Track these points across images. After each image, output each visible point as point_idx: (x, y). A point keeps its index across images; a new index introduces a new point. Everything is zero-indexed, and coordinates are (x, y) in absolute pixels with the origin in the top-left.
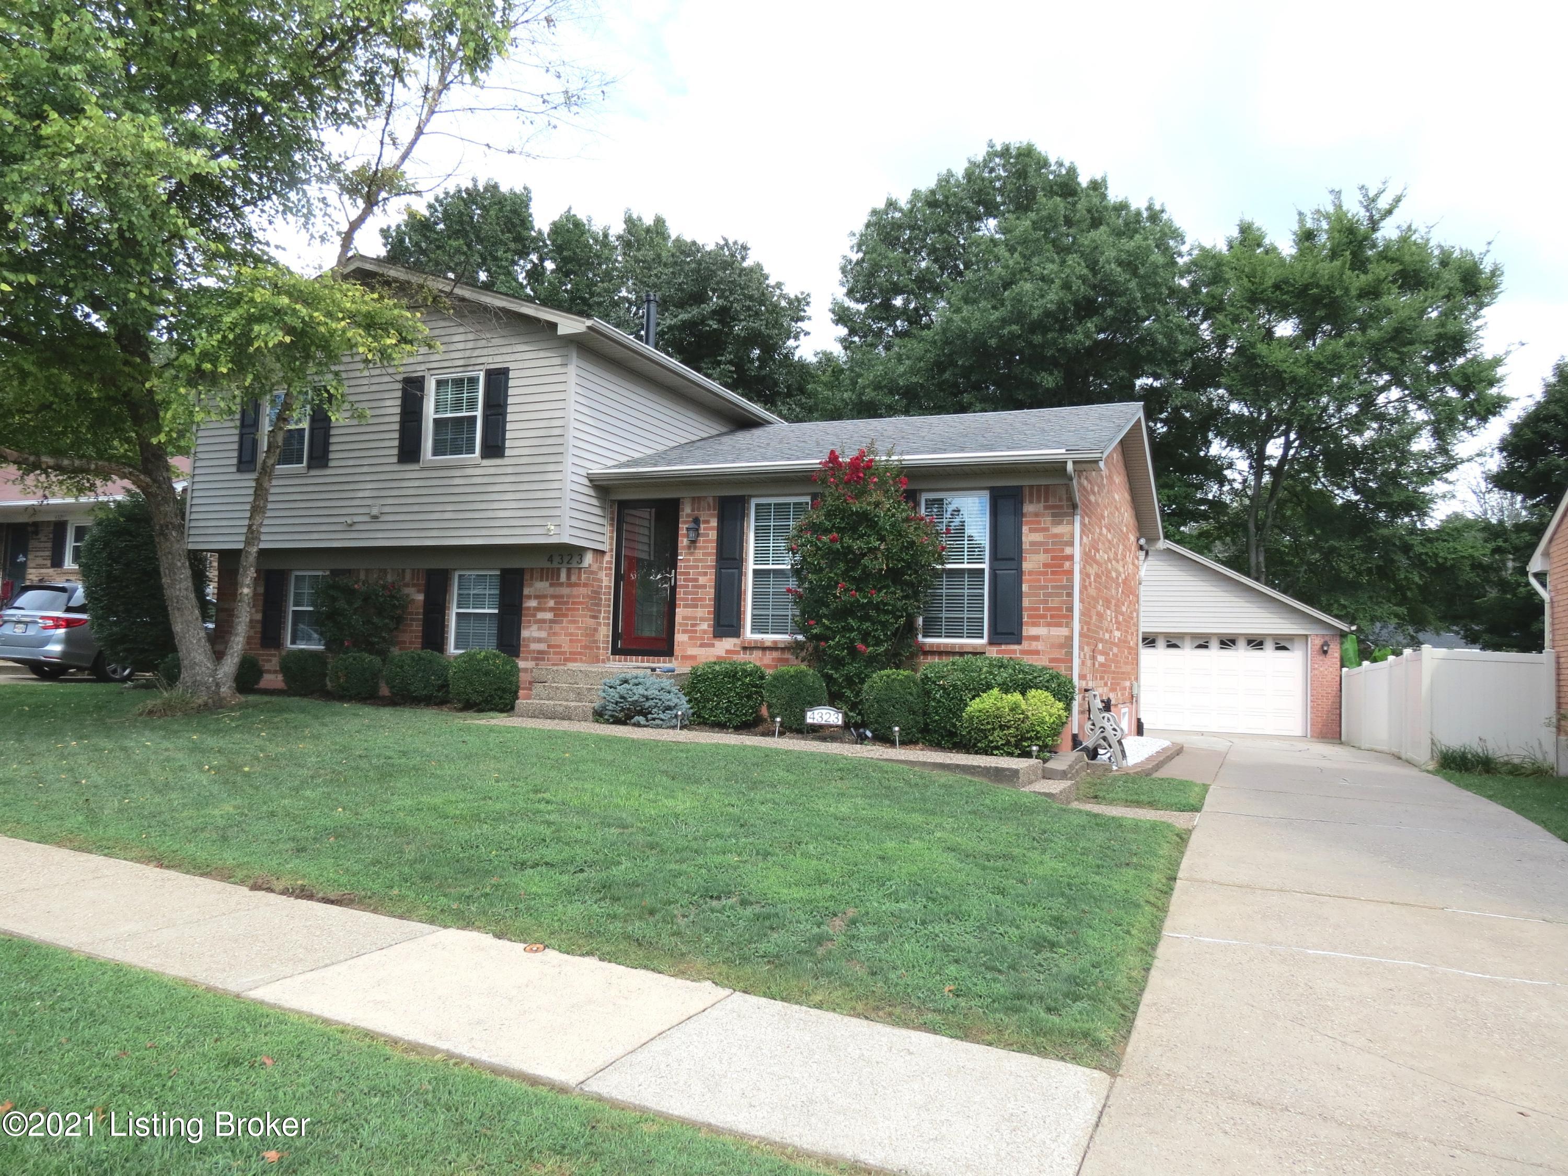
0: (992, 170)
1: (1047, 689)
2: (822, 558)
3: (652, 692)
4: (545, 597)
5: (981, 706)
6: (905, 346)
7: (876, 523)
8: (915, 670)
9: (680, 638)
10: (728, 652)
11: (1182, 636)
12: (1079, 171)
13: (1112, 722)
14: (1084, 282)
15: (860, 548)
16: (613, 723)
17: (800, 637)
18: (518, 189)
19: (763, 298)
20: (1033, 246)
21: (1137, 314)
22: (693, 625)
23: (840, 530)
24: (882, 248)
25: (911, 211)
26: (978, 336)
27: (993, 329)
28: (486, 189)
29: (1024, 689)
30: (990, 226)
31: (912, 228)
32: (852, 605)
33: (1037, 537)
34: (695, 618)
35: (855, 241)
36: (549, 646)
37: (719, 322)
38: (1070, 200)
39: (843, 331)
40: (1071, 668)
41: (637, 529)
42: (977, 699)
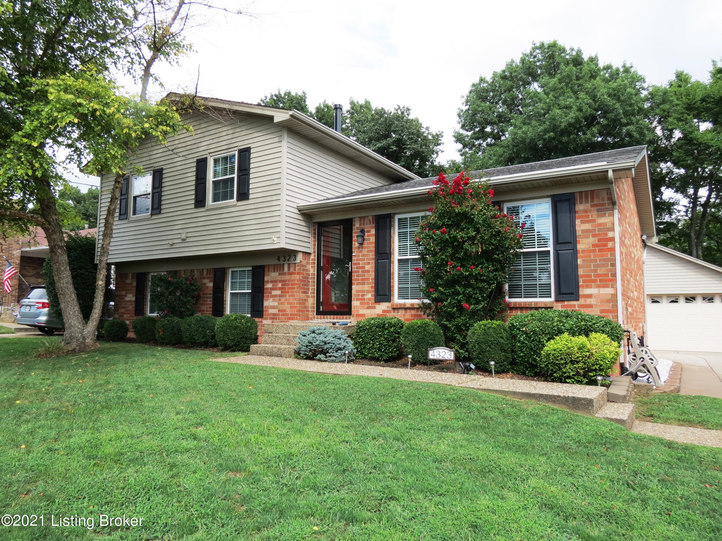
0: (535, 57)
1: (603, 332)
2: (437, 246)
3: (329, 339)
4: (276, 281)
5: (556, 346)
6: (492, 150)
7: (473, 219)
8: (504, 320)
9: (355, 303)
10: (384, 311)
11: (661, 296)
12: (583, 52)
13: (649, 354)
14: (589, 107)
15: (462, 237)
16: (306, 359)
17: (427, 301)
18: (300, 93)
19: (419, 134)
20: (560, 91)
21: (621, 122)
22: (363, 295)
23: (448, 226)
24: (479, 102)
25: (493, 82)
26: (532, 140)
27: (540, 137)
28: (285, 94)
29: (586, 332)
30: (535, 87)
31: (493, 91)
32: (458, 277)
33: (587, 226)
34: (363, 291)
35: (464, 100)
36: (279, 311)
37: (397, 146)
38: (579, 67)
39: (460, 146)
40: (617, 316)
41: (330, 240)
42: (552, 341)
